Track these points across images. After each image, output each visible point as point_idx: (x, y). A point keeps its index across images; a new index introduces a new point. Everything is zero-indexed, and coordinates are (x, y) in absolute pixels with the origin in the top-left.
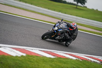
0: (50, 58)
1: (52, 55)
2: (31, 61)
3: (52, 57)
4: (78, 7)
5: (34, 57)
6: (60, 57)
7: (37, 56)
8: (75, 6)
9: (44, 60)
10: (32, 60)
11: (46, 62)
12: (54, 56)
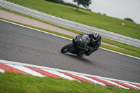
0: (38, 77)
1: (41, 73)
2: (11, 81)
3: (41, 76)
4: (79, 10)
5: (16, 75)
6: (51, 77)
7: (21, 73)
8: (76, 9)
9: (30, 79)
10: (13, 79)
11: (32, 82)
12: (43, 74)
